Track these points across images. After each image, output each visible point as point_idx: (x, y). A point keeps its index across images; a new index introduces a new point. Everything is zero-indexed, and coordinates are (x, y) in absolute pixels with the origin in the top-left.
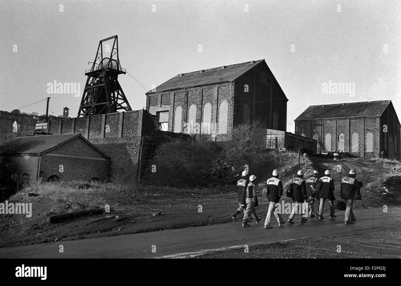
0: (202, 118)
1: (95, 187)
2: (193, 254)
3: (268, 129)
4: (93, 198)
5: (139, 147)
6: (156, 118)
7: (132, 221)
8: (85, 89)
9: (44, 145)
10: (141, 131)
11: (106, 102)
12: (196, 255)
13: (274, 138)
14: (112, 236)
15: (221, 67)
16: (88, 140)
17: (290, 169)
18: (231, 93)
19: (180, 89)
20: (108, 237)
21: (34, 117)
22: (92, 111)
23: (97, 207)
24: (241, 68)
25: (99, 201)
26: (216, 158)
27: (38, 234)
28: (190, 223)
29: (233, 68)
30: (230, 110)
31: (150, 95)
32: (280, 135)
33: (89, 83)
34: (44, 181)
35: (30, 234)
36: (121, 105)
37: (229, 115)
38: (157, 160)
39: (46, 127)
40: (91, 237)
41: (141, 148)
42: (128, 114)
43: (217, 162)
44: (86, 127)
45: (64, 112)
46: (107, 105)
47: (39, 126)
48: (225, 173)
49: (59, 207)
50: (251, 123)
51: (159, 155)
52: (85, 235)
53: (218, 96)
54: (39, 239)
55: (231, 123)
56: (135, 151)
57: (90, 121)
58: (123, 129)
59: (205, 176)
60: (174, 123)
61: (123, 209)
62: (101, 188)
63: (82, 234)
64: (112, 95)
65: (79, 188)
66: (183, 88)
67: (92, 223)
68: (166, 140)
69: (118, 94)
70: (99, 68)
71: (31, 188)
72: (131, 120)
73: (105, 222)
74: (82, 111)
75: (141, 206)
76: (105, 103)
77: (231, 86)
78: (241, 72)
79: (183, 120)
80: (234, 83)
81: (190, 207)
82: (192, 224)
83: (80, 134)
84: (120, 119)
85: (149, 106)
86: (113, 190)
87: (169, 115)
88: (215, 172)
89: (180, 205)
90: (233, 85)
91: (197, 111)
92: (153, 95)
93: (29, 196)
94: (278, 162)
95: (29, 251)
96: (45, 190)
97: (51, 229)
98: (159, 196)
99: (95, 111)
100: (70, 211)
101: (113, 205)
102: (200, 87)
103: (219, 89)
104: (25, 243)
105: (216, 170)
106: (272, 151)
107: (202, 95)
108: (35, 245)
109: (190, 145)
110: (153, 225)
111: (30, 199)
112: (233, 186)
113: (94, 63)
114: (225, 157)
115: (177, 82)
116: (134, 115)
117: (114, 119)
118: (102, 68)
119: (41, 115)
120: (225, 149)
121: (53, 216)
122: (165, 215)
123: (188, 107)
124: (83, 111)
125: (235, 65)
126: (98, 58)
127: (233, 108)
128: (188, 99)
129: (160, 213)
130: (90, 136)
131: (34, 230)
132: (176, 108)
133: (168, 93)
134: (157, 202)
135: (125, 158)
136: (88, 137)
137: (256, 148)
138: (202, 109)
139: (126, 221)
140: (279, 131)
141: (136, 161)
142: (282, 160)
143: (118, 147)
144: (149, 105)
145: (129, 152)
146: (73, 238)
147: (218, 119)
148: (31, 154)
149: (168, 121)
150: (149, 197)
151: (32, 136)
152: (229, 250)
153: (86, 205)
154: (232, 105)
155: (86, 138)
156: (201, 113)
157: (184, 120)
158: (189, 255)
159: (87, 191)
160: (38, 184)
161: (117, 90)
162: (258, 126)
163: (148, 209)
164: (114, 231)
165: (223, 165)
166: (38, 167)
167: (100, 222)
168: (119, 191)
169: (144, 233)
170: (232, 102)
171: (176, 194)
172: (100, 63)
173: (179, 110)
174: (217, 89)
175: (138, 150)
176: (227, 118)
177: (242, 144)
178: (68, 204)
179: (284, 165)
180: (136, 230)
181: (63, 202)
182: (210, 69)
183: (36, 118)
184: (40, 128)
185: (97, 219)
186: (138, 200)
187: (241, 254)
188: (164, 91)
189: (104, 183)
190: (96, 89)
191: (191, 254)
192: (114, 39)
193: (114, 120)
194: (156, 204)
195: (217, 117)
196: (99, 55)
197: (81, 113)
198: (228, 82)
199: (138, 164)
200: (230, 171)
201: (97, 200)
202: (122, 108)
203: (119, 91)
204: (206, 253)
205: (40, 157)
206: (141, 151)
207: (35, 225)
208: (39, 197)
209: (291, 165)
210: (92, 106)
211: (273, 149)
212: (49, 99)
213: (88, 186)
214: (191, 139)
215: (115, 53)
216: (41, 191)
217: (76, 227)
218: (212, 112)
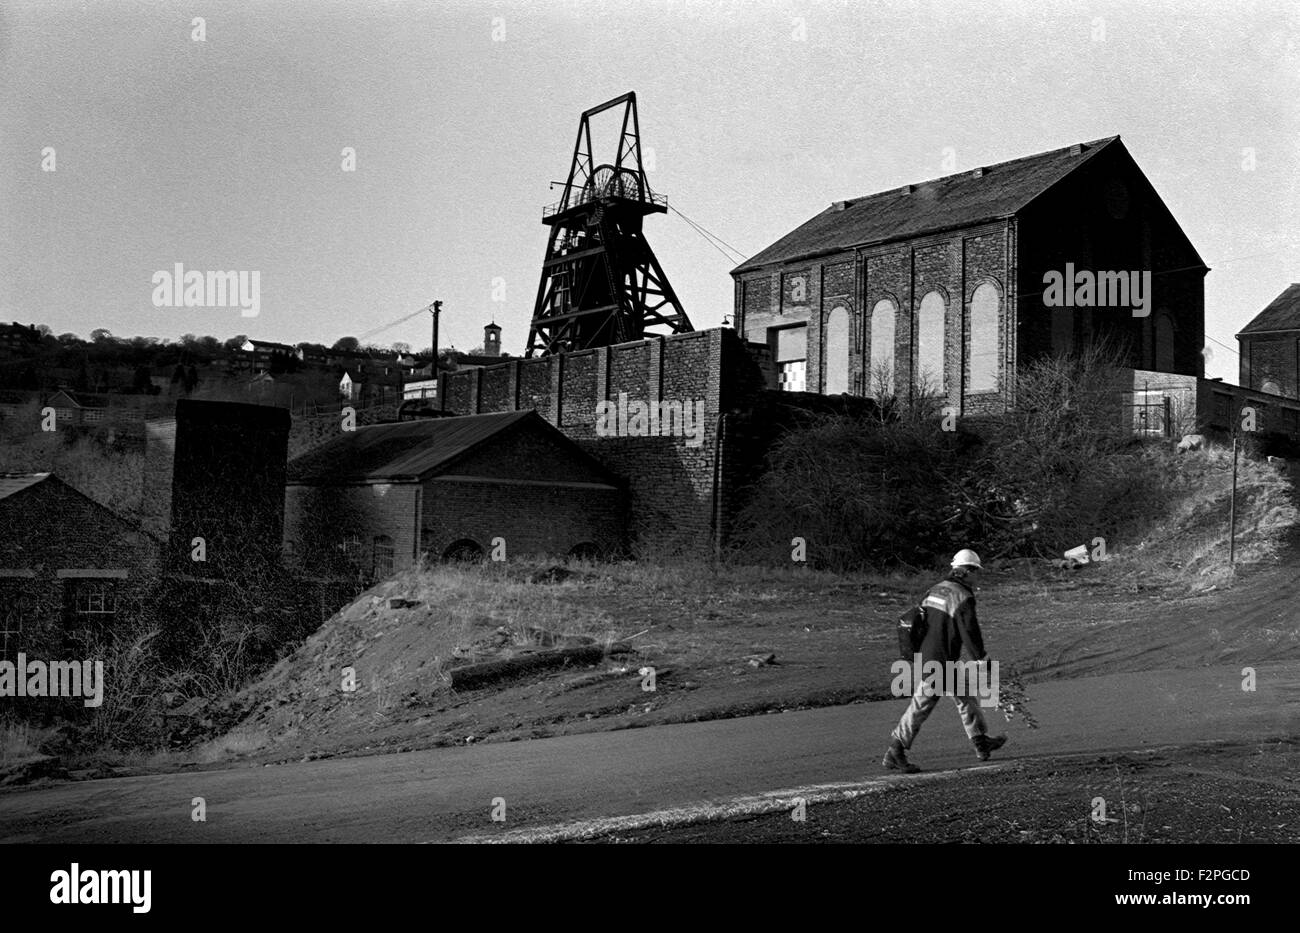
0: (915, 342)
1: (582, 577)
2: (855, 789)
3: (1136, 371)
4: (576, 611)
5: (714, 447)
6: (764, 351)
7: (687, 684)
8: (544, 268)
9: (429, 450)
10: (718, 396)
11: (612, 303)
12: (863, 792)
13: (1161, 401)
14: (628, 728)
15: (970, 173)
16: (559, 429)
17: (1211, 504)
18: (1009, 257)
19: (839, 251)
20: (615, 733)
21: (400, 358)
22: (568, 334)
23: (584, 638)
24: (1041, 172)
25: (593, 620)
26: (962, 474)
27: (420, 722)
28: (863, 690)
29: (1012, 173)
30: (1004, 312)
31: (744, 278)
32: (1181, 389)
33: (557, 248)
34: (432, 561)
35: (398, 721)
36: (658, 311)
37: (1002, 330)
38: (772, 486)
39: (435, 392)
40: (565, 732)
41: (721, 450)
42: (677, 344)
43: (965, 486)
44: (550, 388)
45: (487, 340)
46: (614, 313)
47: (413, 391)
48: (990, 521)
49: (476, 640)
50: (1077, 354)
51: (775, 469)
52: (551, 727)
53: (964, 270)
54: (423, 735)
55: (1010, 356)
56: (701, 459)
57: (561, 369)
58: (664, 391)
59: (928, 533)
60: (826, 364)
61: (662, 645)
62: (599, 578)
63: (540, 722)
64: (628, 282)
65: (534, 582)
66: (850, 250)
67: (570, 690)
68: (797, 423)
69: (647, 276)
70: (582, 199)
71: (397, 583)
72: (687, 362)
73: (608, 686)
74: (538, 337)
75: (720, 633)
76: (606, 308)
77: (1005, 234)
78: (1037, 186)
79: (854, 351)
80: (1016, 222)
81: (870, 636)
82: (870, 694)
83: (535, 411)
84: (652, 361)
85: (744, 312)
86: (635, 583)
87: (809, 338)
88: (961, 518)
89: (837, 630)
90: (1013, 229)
91: (897, 321)
92: (754, 275)
93: (392, 608)
94: (1171, 481)
95: (396, 771)
96: (438, 589)
97: (457, 707)
98: (775, 599)
99: (578, 332)
100: (507, 654)
101: (633, 634)
102: (903, 244)
103: (968, 245)
104: (386, 748)
105: (964, 512)
106: (1152, 446)
107: (913, 268)
108: (412, 755)
109: (875, 434)
110: (749, 696)
111: (395, 616)
112: (1018, 562)
113: (569, 185)
114: (991, 467)
115: (829, 230)
116: (695, 348)
117: (635, 360)
118: (594, 197)
119: (419, 352)
120: (990, 443)
121: (460, 668)
122: (788, 663)
123: (869, 307)
124: (543, 336)
125: (1019, 161)
126: (578, 167)
127: (1016, 305)
128: (868, 284)
129: (773, 657)
130: (563, 417)
131: (408, 710)
132: (829, 314)
133: (801, 268)
134: (770, 622)
135: (671, 482)
136: (560, 420)
137: (1093, 435)
138: (912, 314)
139: (669, 683)
140: (1177, 376)
141: (707, 491)
142: (1186, 476)
143: (650, 447)
144: (744, 308)
145: (685, 463)
146: (517, 733)
147: (966, 343)
148: (393, 478)
149: (804, 357)
150: (743, 605)
151: (396, 421)
152: (962, 778)
153: (552, 634)
154: (1012, 296)
155: (554, 422)
156: (912, 325)
157: (858, 352)
158: (840, 792)
159: (558, 590)
160: (417, 572)
161: (643, 266)
162: (1098, 362)
163: (739, 644)
164: (633, 714)
165: (986, 493)
166: (416, 515)
167: (593, 687)
168: (654, 587)
169: (721, 721)
170: (1010, 286)
171: (831, 594)
172: (586, 185)
173: (840, 321)
174: (961, 245)
175: (712, 457)
176: (997, 339)
177: (1045, 424)
178: (500, 633)
179: (1190, 492)
180: (697, 711)
181: (488, 626)
182: (937, 182)
183: (404, 362)
184: (418, 395)
185: (586, 676)
186: (712, 616)
187: (997, 790)
188: (788, 263)
189: (609, 562)
190: (577, 266)
191: (848, 789)
192: (625, 103)
193: (635, 363)
194: (764, 626)
195: (963, 337)
196: (582, 159)
197: (536, 343)
198: (994, 220)
199: (711, 499)
200: (1009, 513)
201: (589, 617)
202: (660, 320)
203: (647, 268)
204: (891, 786)
205: (421, 487)
206: (721, 458)
207: (413, 695)
208: (421, 609)
209: (1218, 492)
210: (567, 319)
211: (1156, 439)
212: (440, 308)
213: (561, 575)
214: (876, 414)
215: (631, 149)
216: (426, 591)
217: (525, 703)
218: (946, 323)
